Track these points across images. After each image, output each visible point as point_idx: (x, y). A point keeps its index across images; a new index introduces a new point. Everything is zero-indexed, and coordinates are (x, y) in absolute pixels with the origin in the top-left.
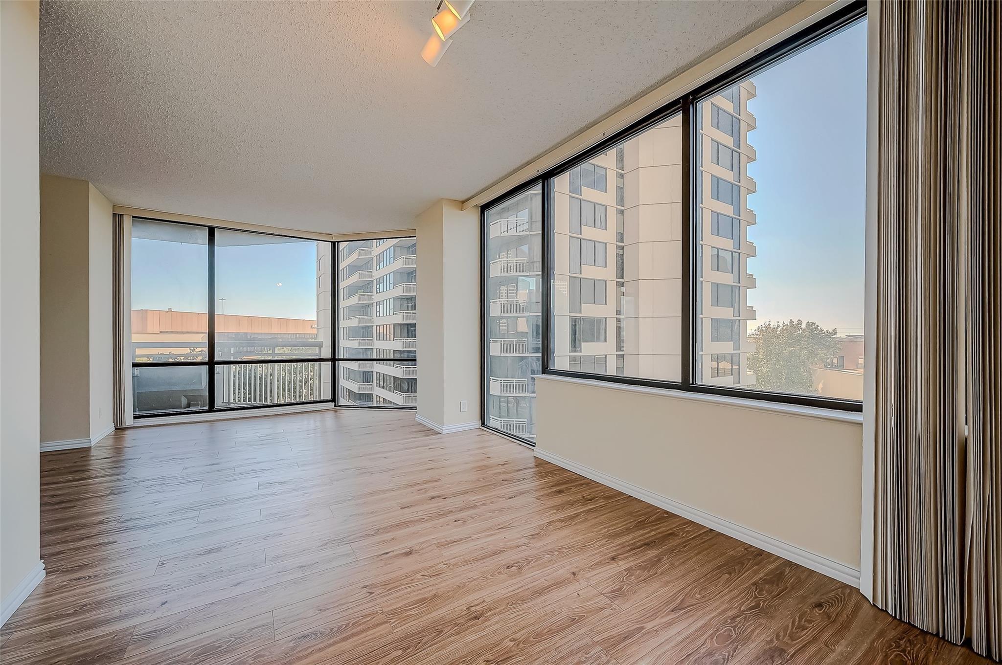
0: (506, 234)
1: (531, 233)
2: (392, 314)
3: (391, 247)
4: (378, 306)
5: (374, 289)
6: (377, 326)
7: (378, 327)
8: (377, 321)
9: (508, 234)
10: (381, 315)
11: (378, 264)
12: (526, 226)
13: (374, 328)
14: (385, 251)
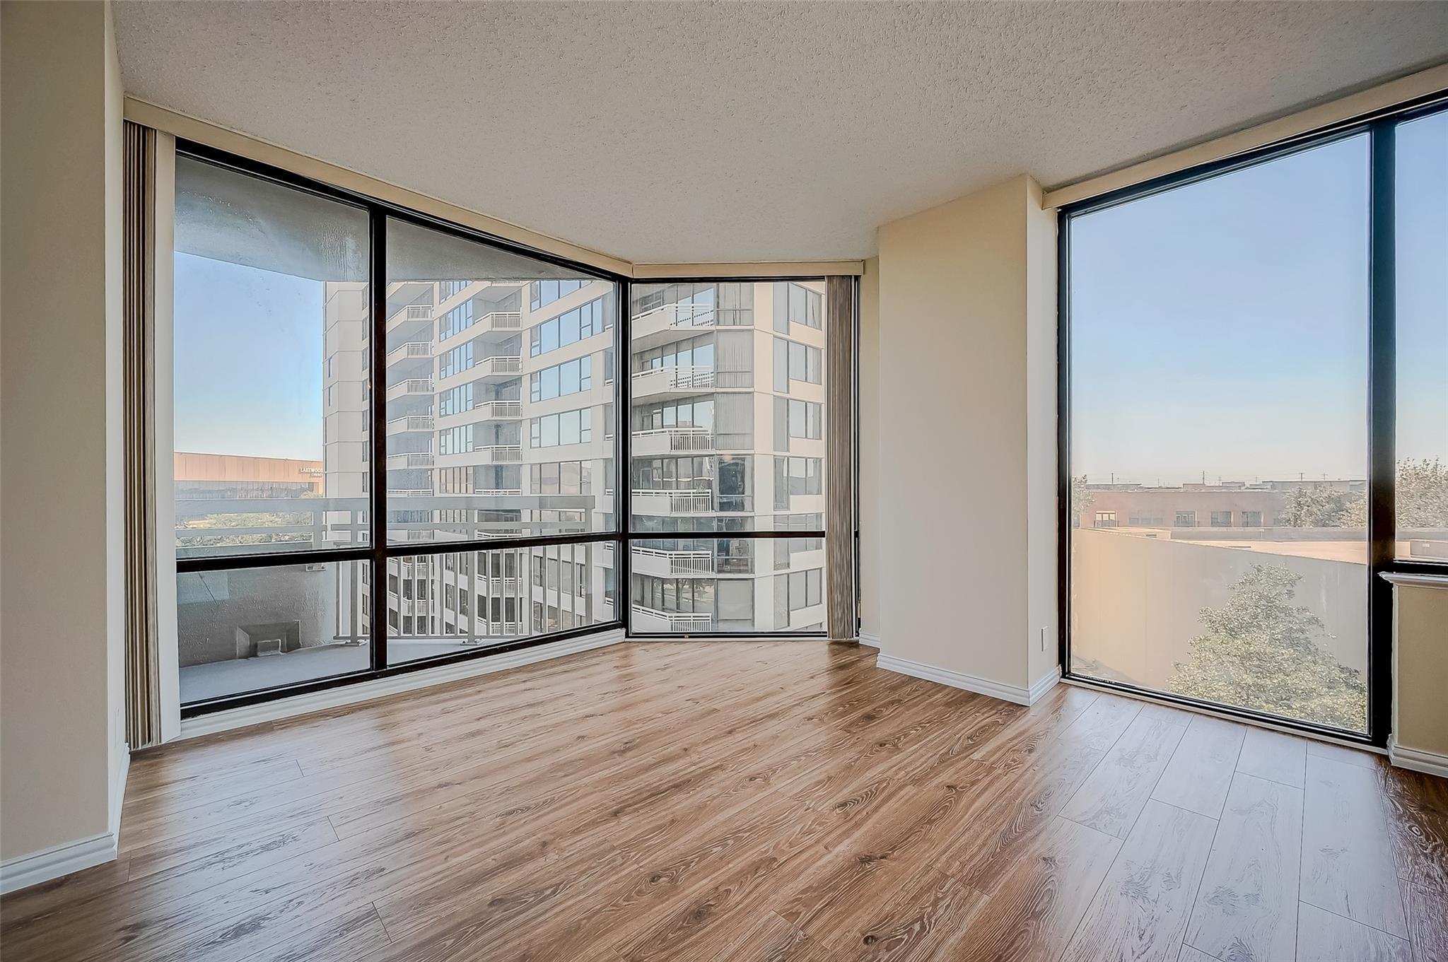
0: (674, 327)
1: (718, 328)
2: (470, 448)
3: (469, 341)
4: (443, 438)
5: (435, 408)
6: (441, 469)
7: (443, 472)
8: (441, 462)
9: (677, 328)
10: (450, 451)
11: (443, 367)
12: (711, 316)
13: (436, 474)
14: (457, 347)
